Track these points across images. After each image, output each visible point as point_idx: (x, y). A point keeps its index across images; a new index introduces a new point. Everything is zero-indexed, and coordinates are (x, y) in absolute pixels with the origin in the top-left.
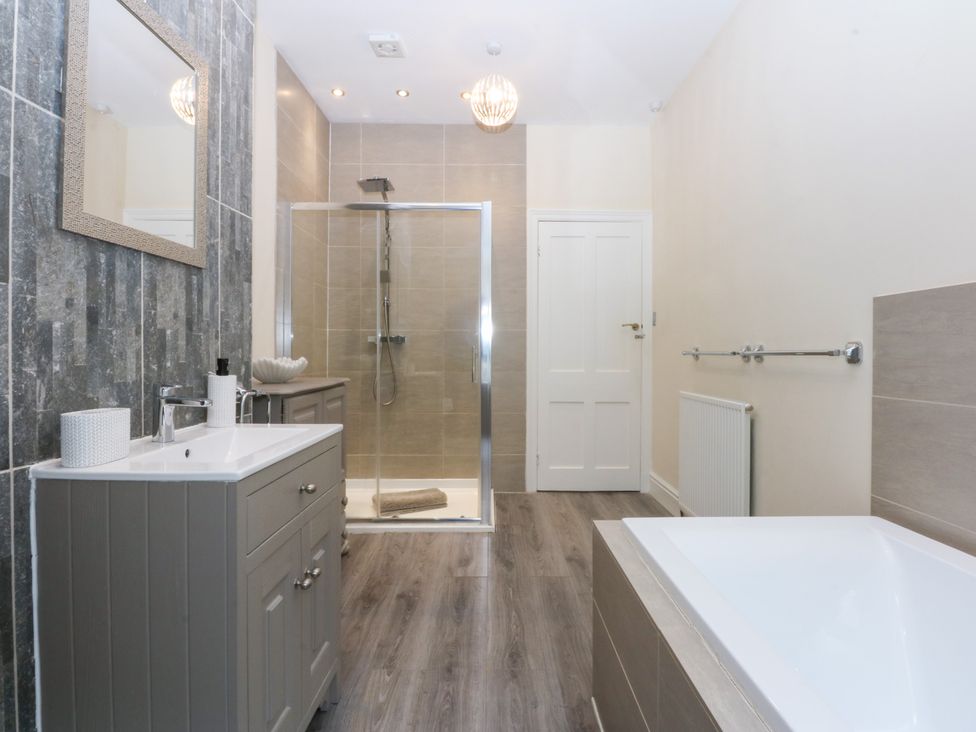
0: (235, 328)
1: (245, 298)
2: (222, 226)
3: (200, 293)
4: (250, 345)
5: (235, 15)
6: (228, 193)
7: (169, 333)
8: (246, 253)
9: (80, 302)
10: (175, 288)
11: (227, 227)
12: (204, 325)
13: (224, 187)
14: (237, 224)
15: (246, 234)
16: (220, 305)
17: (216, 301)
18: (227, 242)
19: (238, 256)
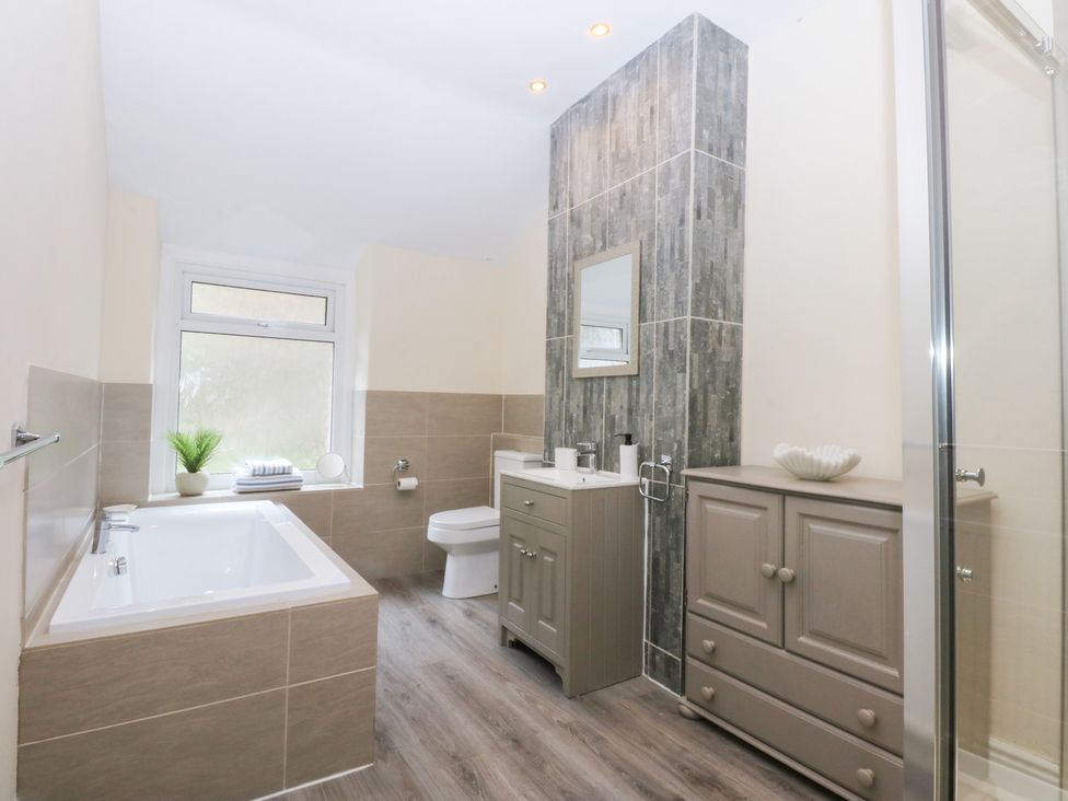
0: (668, 413)
1: (679, 386)
2: (657, 339)
3: (638, 390)
4: (684, 427)
5: (670, 169)
6: (663, 311)
7: (617, 417)
8: (680, 349)
9: (581, 405)
10: (622, 390)
11: (661, 337)
12: (640, 411)
13: (659, 308)
14: (671, 329)
15: (681, 333)
16: (654, 396)
17: (651, 394)
18: (661, 348)
19: (672, 354)
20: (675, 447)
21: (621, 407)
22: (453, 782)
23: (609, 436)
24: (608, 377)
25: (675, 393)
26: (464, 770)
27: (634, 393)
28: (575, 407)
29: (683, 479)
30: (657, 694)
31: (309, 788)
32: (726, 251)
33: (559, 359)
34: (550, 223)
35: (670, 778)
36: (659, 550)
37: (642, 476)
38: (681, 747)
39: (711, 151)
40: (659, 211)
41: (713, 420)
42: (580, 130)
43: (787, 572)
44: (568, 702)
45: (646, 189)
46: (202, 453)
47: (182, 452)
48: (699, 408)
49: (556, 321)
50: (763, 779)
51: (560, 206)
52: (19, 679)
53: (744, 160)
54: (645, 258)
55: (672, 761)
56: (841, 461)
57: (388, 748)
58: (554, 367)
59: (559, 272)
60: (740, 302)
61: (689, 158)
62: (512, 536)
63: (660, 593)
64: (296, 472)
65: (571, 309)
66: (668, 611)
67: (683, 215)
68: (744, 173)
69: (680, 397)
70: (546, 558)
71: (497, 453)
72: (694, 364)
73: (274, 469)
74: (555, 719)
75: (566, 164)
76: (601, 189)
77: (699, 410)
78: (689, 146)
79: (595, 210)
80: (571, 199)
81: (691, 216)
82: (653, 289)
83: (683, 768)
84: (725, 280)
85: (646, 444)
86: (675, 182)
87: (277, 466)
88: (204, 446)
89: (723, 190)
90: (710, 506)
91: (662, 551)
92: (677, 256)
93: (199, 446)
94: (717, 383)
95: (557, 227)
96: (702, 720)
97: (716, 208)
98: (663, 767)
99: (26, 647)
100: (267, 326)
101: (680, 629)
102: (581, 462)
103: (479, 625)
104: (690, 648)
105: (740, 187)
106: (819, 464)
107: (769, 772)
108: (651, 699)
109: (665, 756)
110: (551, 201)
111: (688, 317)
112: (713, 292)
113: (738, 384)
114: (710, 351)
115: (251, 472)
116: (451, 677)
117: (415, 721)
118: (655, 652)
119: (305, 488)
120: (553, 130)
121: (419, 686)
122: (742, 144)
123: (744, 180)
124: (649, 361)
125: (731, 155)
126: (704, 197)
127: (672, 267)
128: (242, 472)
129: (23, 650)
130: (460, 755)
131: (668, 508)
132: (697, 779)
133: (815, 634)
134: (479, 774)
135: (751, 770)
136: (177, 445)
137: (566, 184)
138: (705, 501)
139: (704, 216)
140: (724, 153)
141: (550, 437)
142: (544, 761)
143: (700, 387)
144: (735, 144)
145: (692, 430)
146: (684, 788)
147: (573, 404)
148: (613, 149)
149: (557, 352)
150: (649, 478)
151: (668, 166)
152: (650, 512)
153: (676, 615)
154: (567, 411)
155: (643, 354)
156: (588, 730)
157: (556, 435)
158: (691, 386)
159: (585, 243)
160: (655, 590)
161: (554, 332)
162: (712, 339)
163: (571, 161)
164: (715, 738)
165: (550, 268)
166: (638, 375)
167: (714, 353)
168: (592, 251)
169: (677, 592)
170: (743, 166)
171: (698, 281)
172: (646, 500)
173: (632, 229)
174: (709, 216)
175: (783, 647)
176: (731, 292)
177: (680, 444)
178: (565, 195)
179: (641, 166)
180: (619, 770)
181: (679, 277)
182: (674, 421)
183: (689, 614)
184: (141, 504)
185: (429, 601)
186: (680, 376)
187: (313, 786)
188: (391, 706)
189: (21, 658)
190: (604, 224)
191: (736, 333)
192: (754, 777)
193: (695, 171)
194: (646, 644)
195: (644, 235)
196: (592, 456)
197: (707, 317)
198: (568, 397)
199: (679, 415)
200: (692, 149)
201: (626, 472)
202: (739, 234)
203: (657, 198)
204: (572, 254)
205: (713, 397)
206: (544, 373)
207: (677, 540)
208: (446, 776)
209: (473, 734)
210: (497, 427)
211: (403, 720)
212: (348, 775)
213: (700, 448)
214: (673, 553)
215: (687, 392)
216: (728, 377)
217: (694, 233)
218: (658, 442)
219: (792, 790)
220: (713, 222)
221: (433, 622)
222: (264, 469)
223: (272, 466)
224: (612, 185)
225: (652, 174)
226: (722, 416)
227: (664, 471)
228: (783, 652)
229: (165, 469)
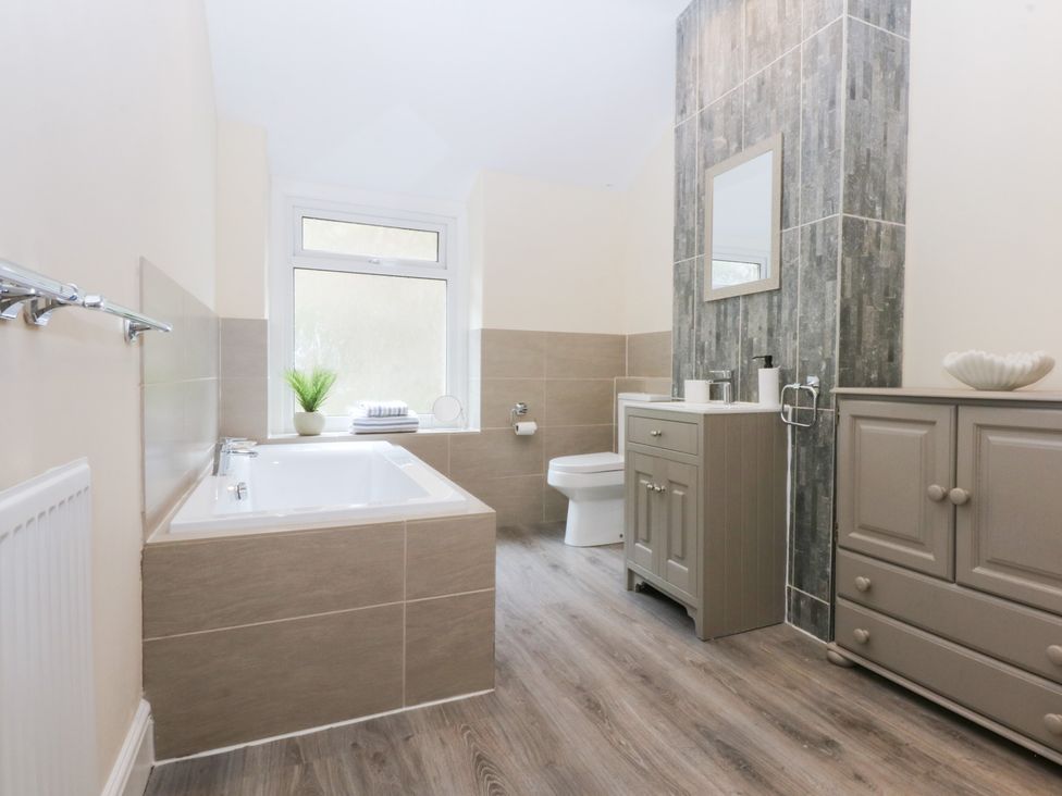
0: (815, 328)
1: (828, 297)
2: (802, 244)
3: (779, 307)
4: (834, 342)
5: (817, 44)
6: (808, 212)
7: (755, 340)
8: (830, 253)
9: (714, 331)
10: (761, 310)
11: (807, 241)
12: (783, 331)
13: (805, 209)
14: (819, 232)
15: (831, 234)
16: (799, 312)
17: (796, 308)
18: (807, 255)
19: (820, 260)
20: (824, 366)
21: (760, 328)
22: (578, 711)
23: (746, 362)
24: (745, 296)
25: (824, 305)
26: (589, 700)
27: (775, 311)
28: (707, 334)
29: (833, 401)
30: (802, 640)
31: (429, 707)
32: (885, 138)
33: (688, 284)
34: (677, 131)
35: (818, 719)
36: (804, 484)
37: (785, 402)
38: (830, 692)
39: (867, 17)
40: (804, 97)
41: (869, 335)
42: (710, 16)
43: (959, 493)
44: (702, 644)
45: (789, 72)
46: (319, 392)
47: (298, 391)
48: (853, 321)
49: (685, 240)
50: (928, 728)
51: (688, 109)
52: (142, 573)
53: (908, 30)
54: (787, 153)
55: (820, 705)
56: (1029, 364)
57: (510, 676)
58: (682, 292)
59: (687, 185)
60: (902, 199)
61: (841, 27)
62: (638, 473)
63: (805, 532)
64: (412, 415)
65: (702, 225)
66: (815, 551)
67: (834, 96)
68: (908, 43)
69: (829, 309)
70: (676, 492)
71: (621, 395)
72: (846, 269)
73: (390, 410)
74: (687, 659)
75: (695, 60)
76: (735, 81)
77: (852, 323)
78: (840, 12)
79: (729, 107)
80: (701, 100)
81: (843, 95)
82: (797, 188)
83: (833, 712)
84: (884, 172)
85: (789, 367)
86: (824, 58)
87: (392, 407)
88: (319, 384)
89: (881, 66)
90: (865, 427)
91: (808, 484)
92: (826, 145)
93: (315, 385)
94: (874, 293)
95: (685, 134)
96: (855, 667)
97: (873, 87)
98: (812, 710)
99: (148, 541)
100: (377, 263)
101: (829, 570)
102: (714, 394)
103: (604, 571)
104: (841, 587)
105: (903, 61)
106: (1002, 367)
107: (935, 721)
108: (795, 646)
109: (812, 700)
110: (678, 105)
111: (840, 215)
112: (869, 186)
113: (899, 294)
114: (866, 254)
115: (366, 414)
116: (574, 617)
117: (536, 654)
118: (799, 597)
119: (420, 431)
120: (679, 24)
121: (541, 623)
122: (906, 10)
123: (908, 52)
124: (792, 272)
125: (891, 22)
126: (859, 73)
127: (821, 159)
128: (358, 412)
129: (145, 545)
130: (585, 686)
131: (815, 437)
132: (849, 723)
133: (996, 564)
134: (605, 703)
135: (914, 718)
136: (294, 384)
137: (694, 83)
138: (858, 421)
139: (858, 95)
140: (884, 20)
141: (679, 370)
142: (675, 697)
143: (853, 296)
144: (897, 9)
145: (844, 346)
146: (834, 731)
147: (704, 331)
148: (750, 33)
149: (686, 277)
150: (792, 405)
151: (815, 41)
152: (793, 442)
153: (825, 555)
154: (698, 339)
155: (786, 265)
156: (723, 670)
157: (686, 367)
158: (842, 295)
159: (717, 147)
160: (799, 530)
161: (683, 253)
162: (868, 242)
163: (701, 57)
164: (869, 684)
165: (678, 182)
166: (779, 290)
167: (871, 258)
168: (726, 154)
169: (825, 529)
170: (907, 37)
171: (852, 173)
172: (789, 428)
173: (773, 121)
174: (866, 96)
175: (954, 581)
176: (891, 186)
177: (829, 362)
178: (693, 96)
179: (783, 47)
180: (760, 709)
181: (828, 170)
182: (822, 335)
183: (839, 550)
184: (261, 442)
185: (549, 548)
186: (829, 285)
187: (433, 706)
188: (512, 640)
189: (143, 552)
190: (740, 121)
191: (897, 235)
192: (918, 725)
193: (848, 41)
194: (789, 589)
195: (786, 127)
196: (726, 385)
197: (862, 215)
198: (699, 324)
199: (827, 330)
200: (845, 15)
201: (766, 399)
202: (902, 118)
203: (803, 81)
204: (702, 162)
205: (869, 309)
206: (672, 303)
207: (825, 472)
208: (570, 704)
209: (599, 669)
210: (621, 370)
211: (525, 654)
212: (469, 699)
213: (853, 366)
214: (820, 487)
215: (838, 302)
216: (887, 287)
217: (847, 116)
218: (803, 362)
219: (963, 739)
220: (870, 103)
221: (555, 567)
222: (380, 411)
223: (387, 407)
224: (747, 76)
225: (796, 54)
226: (880, 331)
227: (811, 394)
228: (954, 586)
229: (283, 410)
